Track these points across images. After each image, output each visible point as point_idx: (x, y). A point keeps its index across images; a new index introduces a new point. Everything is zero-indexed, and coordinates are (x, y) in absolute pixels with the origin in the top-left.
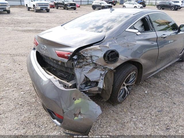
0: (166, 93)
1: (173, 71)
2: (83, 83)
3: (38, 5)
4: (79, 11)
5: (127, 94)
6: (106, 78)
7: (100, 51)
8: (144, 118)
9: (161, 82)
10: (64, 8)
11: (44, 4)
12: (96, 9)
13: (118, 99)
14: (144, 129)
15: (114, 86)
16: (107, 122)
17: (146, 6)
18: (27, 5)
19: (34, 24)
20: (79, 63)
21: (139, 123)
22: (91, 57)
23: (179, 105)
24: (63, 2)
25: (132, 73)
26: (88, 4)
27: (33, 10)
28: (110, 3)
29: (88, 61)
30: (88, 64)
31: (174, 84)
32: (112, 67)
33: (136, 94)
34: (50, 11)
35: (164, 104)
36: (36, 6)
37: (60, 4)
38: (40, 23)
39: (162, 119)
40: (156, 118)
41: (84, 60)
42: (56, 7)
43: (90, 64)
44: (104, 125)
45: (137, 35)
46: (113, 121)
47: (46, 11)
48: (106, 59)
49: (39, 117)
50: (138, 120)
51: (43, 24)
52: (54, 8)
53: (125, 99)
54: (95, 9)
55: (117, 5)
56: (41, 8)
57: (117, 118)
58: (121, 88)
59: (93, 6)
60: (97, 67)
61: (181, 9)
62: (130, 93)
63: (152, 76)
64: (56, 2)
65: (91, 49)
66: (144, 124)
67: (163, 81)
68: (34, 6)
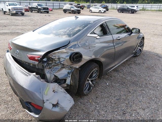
0: (123, 84)
1: (129, 65)
2: (53, 81)
3: (13, 9)
4: (51, 14)
5: (92, 87)
6: (72, 76)
7: (66, 53)
8: (105, 107)
9: (119, 75)
10: (38, 11)
11: (19, 9)
12: (67, 12)
13: (84, 93)
14: (106, 115)
15: (79, 81)
16: (75, 113)
17: (109, 10)
18: (2, 9)
19: (9, 27)
20: (49, 64)
21: (102, 111)
22: (59, 59)
23: (133, 93)
24: (36, 6)
25: (94, 70)
26: (60, 8)
27: (9, 13)
28: (78, 7)
29: (56, 62)
30: (56, 65)
31: (129, 76)
32: (77, 66)
33: (100, 86)
34: (25, 15)
35: (121, 93)
36: (11, 10)
37: (34, 8)
38: (16, 25)
39: (120, 106)
40: (115, 105)
41: (53, 61)
42: (30, 11)
43: (58, 65)
44: (73, 115)
45: (97, 38)
46: (80, 112)
47: (21, 14)
48: (72, 60)
49: (16, 114)
50: (101, 109)
51: (18, 27)
52: (28, 11)
53: (90, 91)
54: (65, 13)
55: (85, 9)
56: (16, 12)
57: (84, 108)
58: (86, 83)
59: (64, 10)
60: (64, 66)
61: (137, 12)
62: (95, 86)
63: (112, 70)
64: (30, 6)
65: (58, 53)
66: (106, 111)
67: (121, 74)
68: (9, 10)
